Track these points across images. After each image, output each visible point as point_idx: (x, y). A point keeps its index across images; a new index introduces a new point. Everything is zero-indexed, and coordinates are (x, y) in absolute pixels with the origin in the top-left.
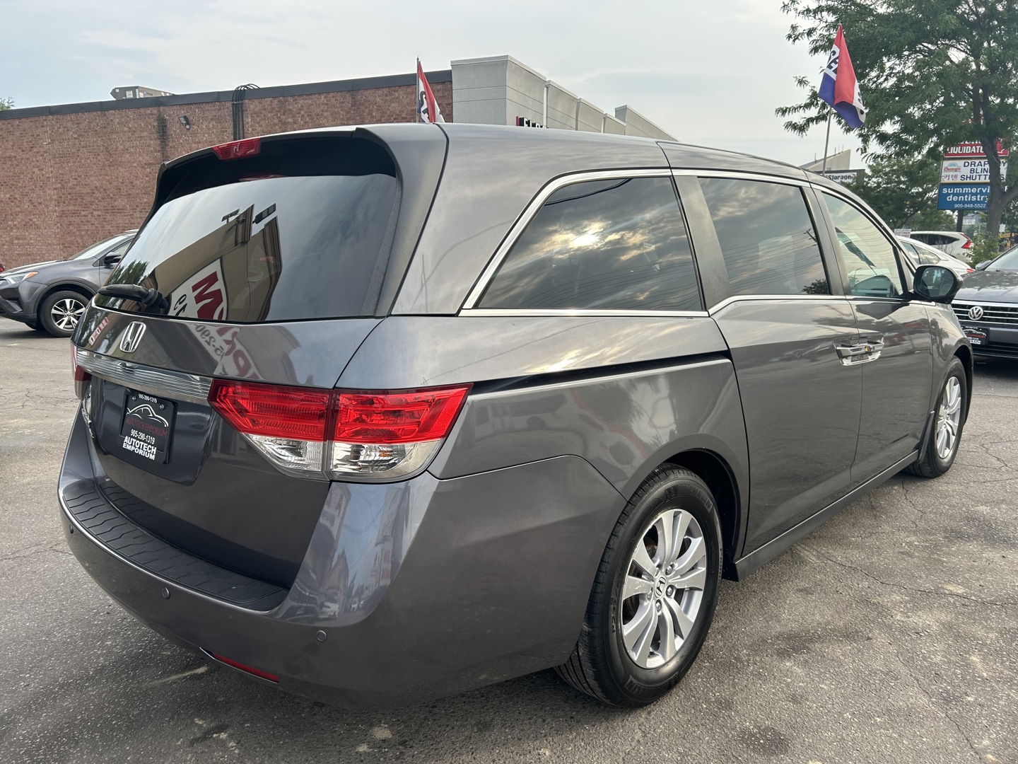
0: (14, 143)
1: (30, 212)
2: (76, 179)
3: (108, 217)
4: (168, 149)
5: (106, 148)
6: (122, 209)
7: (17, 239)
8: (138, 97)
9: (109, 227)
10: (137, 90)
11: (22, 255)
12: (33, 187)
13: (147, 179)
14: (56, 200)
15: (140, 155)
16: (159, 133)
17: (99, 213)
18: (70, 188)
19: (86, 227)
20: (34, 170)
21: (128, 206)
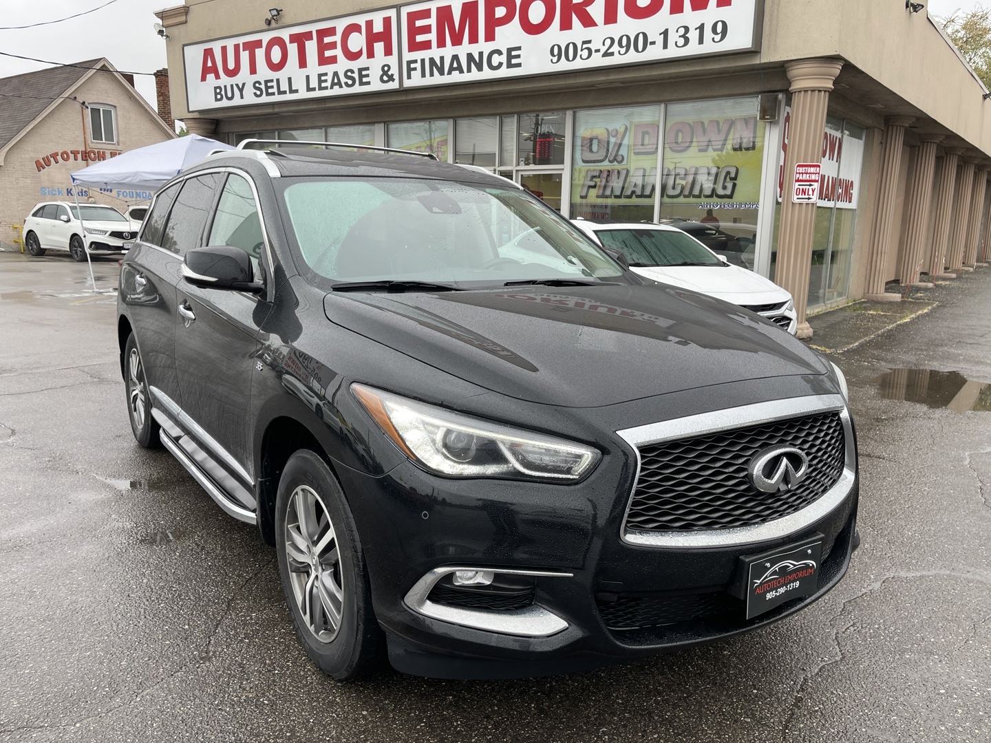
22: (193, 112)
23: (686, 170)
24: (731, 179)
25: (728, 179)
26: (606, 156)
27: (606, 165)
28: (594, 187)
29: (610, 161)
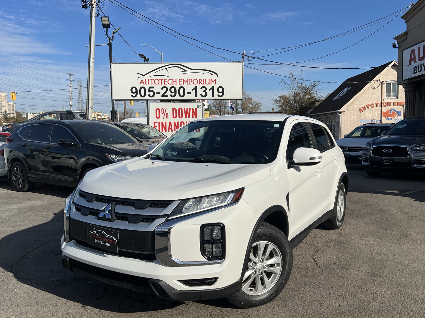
22: (404, 80)
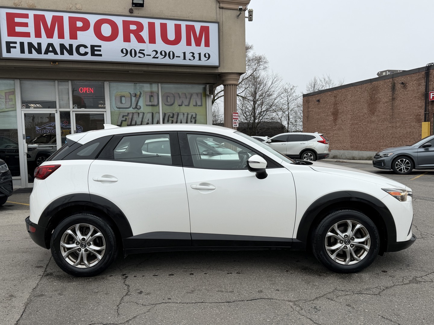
0: (339, 98)
1: (341, 124)
2: (358, 110)
3: (369, 125)
4: (395, 95)
5: (371, 97)
6: (374, 121)
7: (335, 134)
8: (387, 74)
9: (368, 129)
10: (387, 72)
11: (337, 140)
12: (343, 114)
13: (385, 108)
14: (350, 119)
15: (383, 99)
16: (392, 89)
17: (365, 123)
18: (356, 114)
19: (360, 129)
20: (344, 108)
21: (376, 120)
23: (173, 114)
24: (194, 118)
25: (192, 118)
26: (131, 105)
27: (131, 110)
28: (125, 120)
29: (133, 108)
